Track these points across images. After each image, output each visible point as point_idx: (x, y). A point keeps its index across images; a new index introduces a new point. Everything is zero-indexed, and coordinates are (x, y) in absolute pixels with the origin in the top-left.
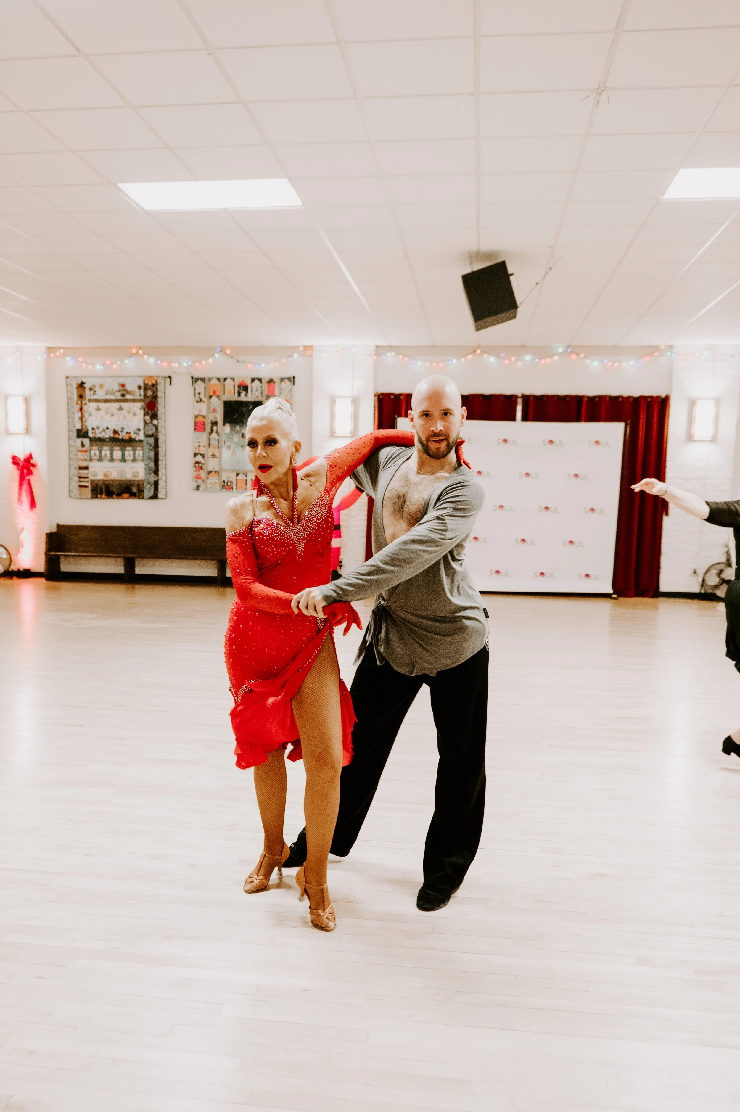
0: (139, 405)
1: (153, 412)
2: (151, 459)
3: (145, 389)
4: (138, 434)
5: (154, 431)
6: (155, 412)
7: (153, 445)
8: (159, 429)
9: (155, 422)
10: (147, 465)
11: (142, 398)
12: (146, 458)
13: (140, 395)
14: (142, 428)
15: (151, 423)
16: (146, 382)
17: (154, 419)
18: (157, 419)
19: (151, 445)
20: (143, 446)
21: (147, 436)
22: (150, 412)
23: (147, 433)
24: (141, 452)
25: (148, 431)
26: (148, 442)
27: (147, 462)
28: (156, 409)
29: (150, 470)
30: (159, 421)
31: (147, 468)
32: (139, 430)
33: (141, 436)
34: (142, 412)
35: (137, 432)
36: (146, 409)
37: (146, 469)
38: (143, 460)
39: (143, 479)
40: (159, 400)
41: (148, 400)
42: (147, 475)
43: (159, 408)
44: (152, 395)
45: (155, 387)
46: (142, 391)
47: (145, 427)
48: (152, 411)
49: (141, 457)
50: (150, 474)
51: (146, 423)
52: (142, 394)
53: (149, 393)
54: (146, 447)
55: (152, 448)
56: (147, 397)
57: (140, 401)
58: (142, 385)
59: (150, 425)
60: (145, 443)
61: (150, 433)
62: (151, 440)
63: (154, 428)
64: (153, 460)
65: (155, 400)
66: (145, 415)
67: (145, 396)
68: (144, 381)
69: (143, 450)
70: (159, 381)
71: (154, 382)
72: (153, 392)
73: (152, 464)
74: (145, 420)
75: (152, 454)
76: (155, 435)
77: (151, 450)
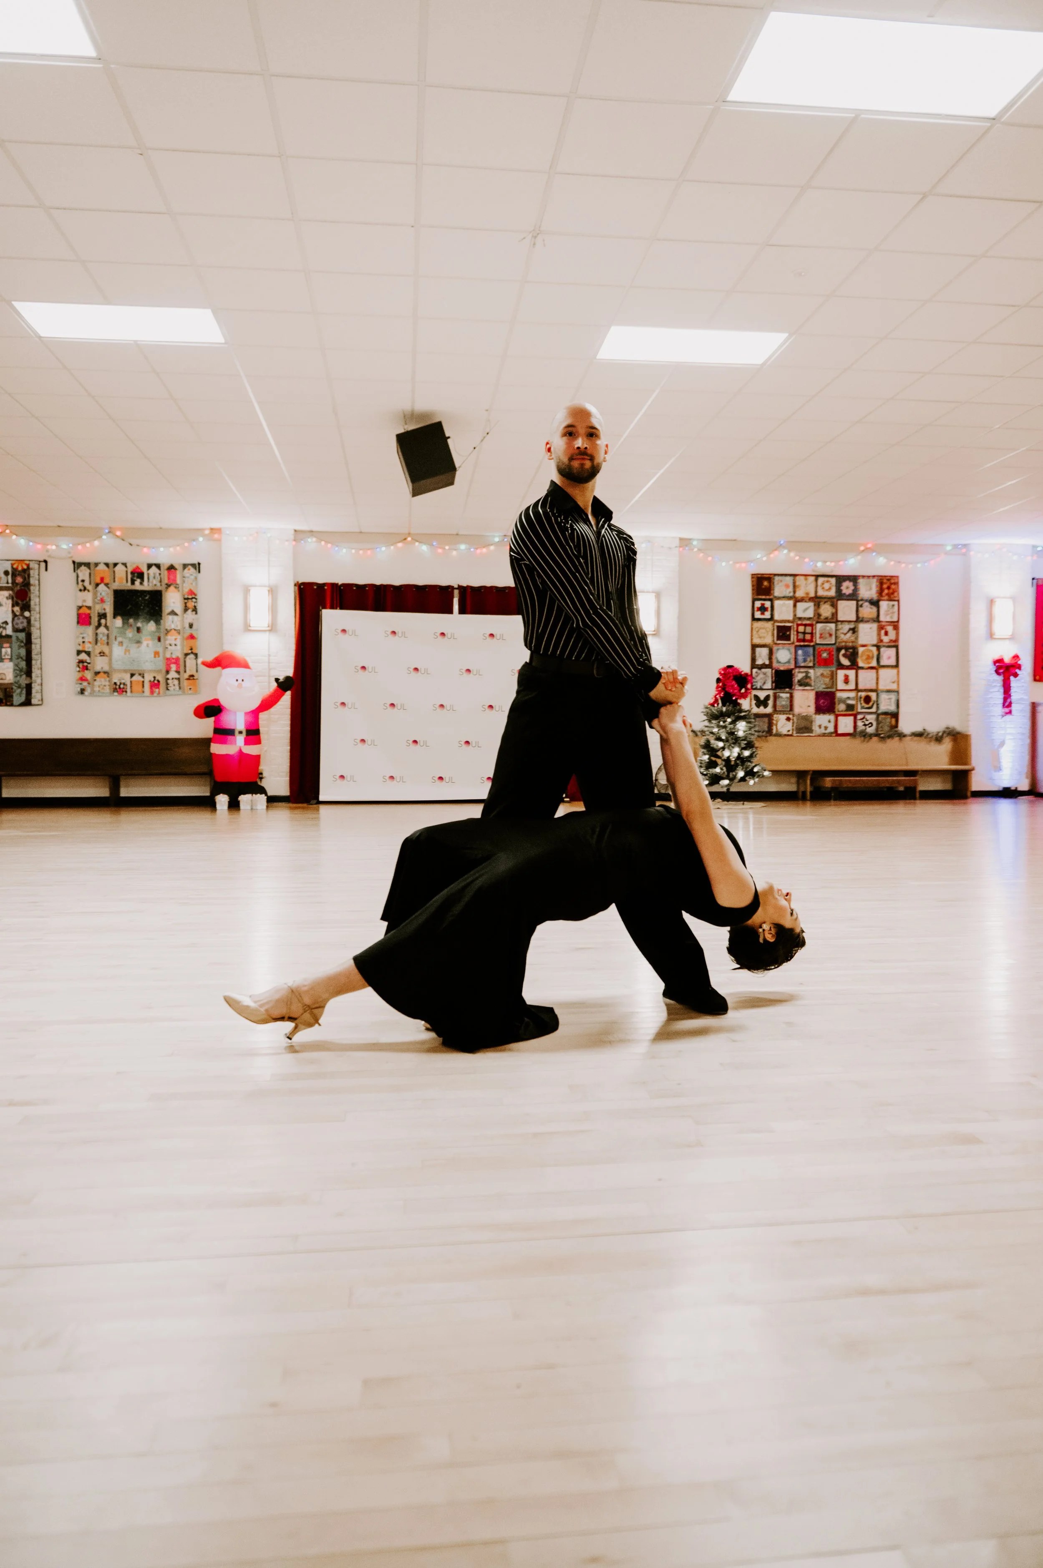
0: (6, 593)
1: (25, 602)
2: (21, 658)
3: (14, 575)
4: (5, 628)
5: (25, 624)
6: (27, 603)
7: (24, 641)
8: (32, 622)
9: (27, 614)
10: (16, 665)
11: (10, 585)
12: (14, 657)
13: (8, 583)
14: (10, 620)
15: (22, 615)
16: (15, 566)
17: (26, 611)
18: (30, 611)
19: (22, 642)
20: (11, 643)
21: (15, 630)
22: (20, 602)
23: (16, 626)
24: (9, 650)
25: (17, 624)
26: (17, 638)
27: (16, 661)
28: (28, 599)
29: (21, 670)
30: (32, 612)
31: (17, 668)
32: (6, 623)
33: (9, 631)
34: (10, 602)
35: (4, 625)
36: (15, 599)
37: (15, 670)
38: (11, 660)
39: (12, 681)
40: (32, 588)
41: (18, 588)
42: (16, 677)
43: (32, 598)
44: (23, 583)
45: (27, 572)
46: (10, 577)
47: (13, 619)
48: (22, 601)
49: (8, 655)
50: (21, 676)
51: (14, 615)
52: (10, 581)
53: (19, 580)
54: (15, 645)
55: (22, 644)
56: (17, 584)
57: (6, 589)
58: (10, 570)
59: (21, 617)
60: (14, 639)
61: (21, 626)
62: (22, 636)
63: (25, 621)
64: (24, 658)
65: (26, 589)
66: (13, 606)
67: (14, 582)
68: (12, 565)
69: (10, 647)
70: (31, 566)
71: (25, 567)
72: (25, 579)
73: (23, 664)
74: (13, 611)
75: (23, 652)
76: (27, 629)
77: (22, 647)
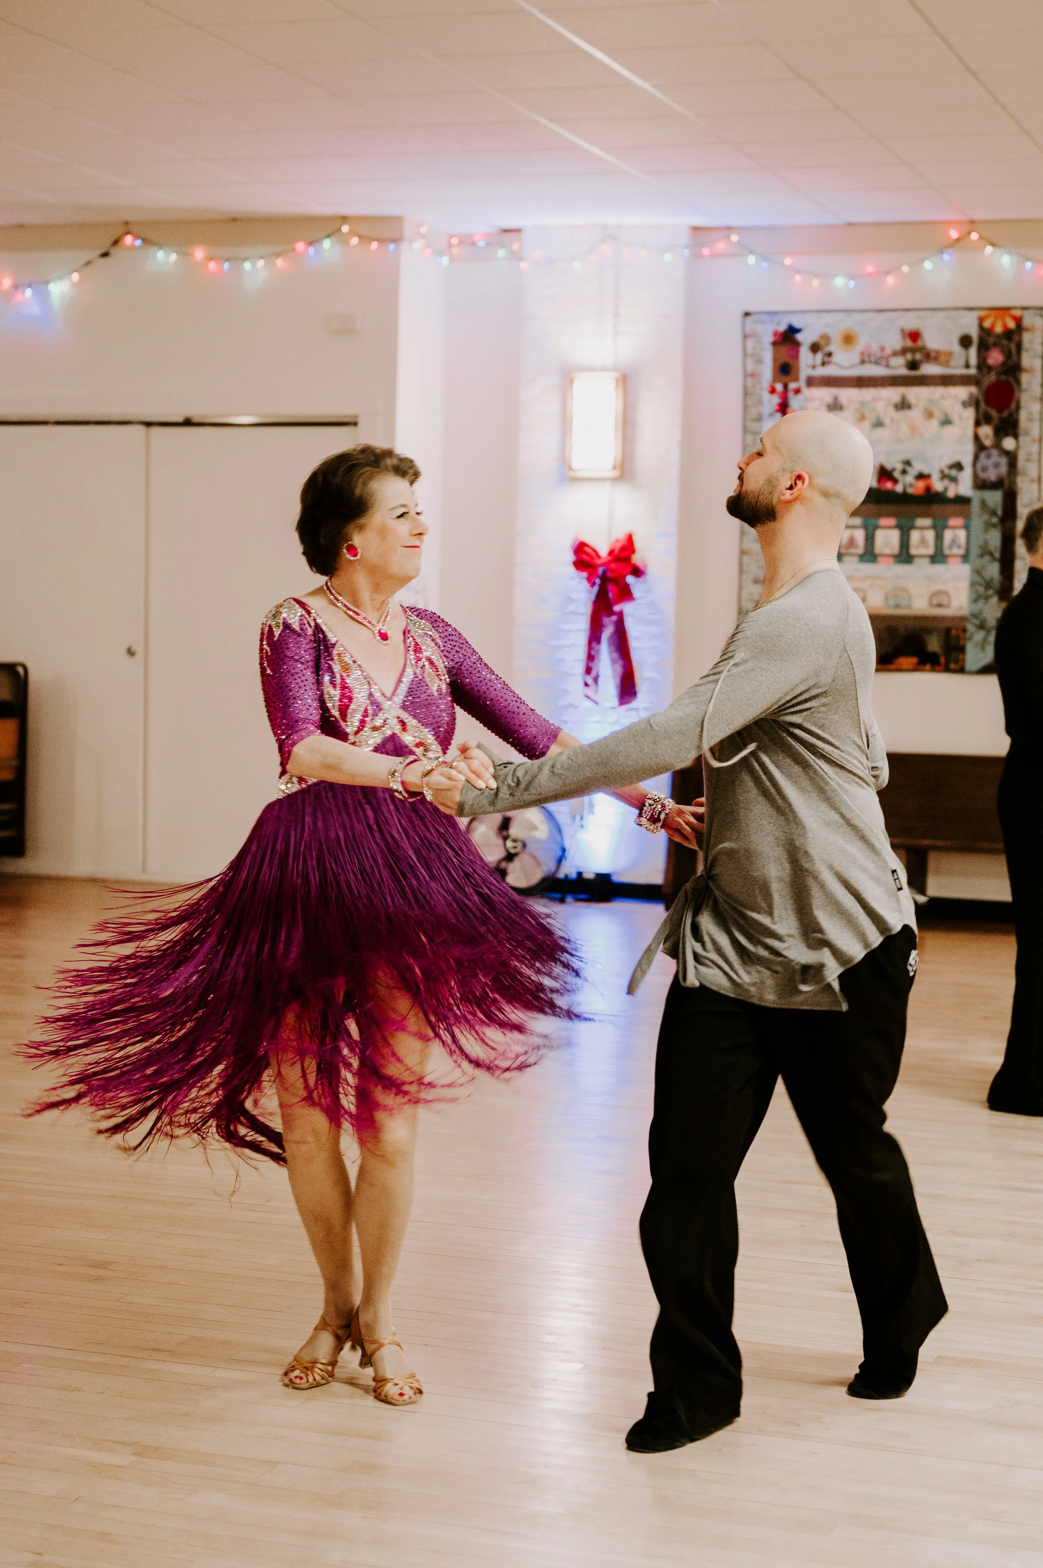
0: (963, 392)
1: (1005, 414)
2: (991, 554)
3: (984, 347)
4: (954, 480)
5: (1003, 469)
6: (1011, 415)
7: (1000, 512)
8: (1021, 463)
9: (1009, 443)
10: (978, 572)
11: (973, 371)
12: (975, 551)
13: (967, 366)
14: (967, 461)
15: (998, 445)
16: (987, 324)
17: (1007, 434)
18: (1016, 436)
19: (993, 513)
20: (967, 516)
21: (981, 484)
22: (994, 413)
23: (982, 475)
24: (962, 534)
25: (984, 469)
26: (983, 503)
27: (979, 563)
28: (1013, 406)
29: (988, 585)
30: (1021, 439)
31: (979, 579)
32: (959, 466)
33: (964, 486)
34: (970, 414)
35: (954, 472)
36: (983, 405)
37: (973, 584)
38: (965, 558)
39: (965, 612)
40: (1025, 378)
41: (992, 378)
42: (975, 601)
43: (1023, 403)
44: (1004, 364)
45: (1016, 338)
46: (973, 351)
47: (976, 458)
48: (1000, 411)
49: (959, 547)
50: (987, 598)
51: (980, 447)
52: (973, 361)
53: (995, 357)
54: (978, 521)
55: (995, 520)
56: (990, 369)
57: (963, 381)
58: (974, 333)
59: (995, 452)
60: (975, 506)
61: (992, 475)
62: (995, 498)
63: (1004, 461)
64: (997, 555)
65: (1011, 380)
66: (978, 424)
67: (982, 365)
68: (981, 320)
69: (967, 527)
70: (1026, 322)
71: (1011, 324)
72: (1008, 355)
73: (993, 570)
74: (977, 438)
75: (995, 539)
76: (1007, 482)
77: (994, 526)
